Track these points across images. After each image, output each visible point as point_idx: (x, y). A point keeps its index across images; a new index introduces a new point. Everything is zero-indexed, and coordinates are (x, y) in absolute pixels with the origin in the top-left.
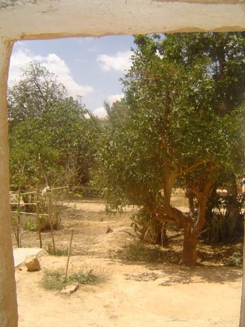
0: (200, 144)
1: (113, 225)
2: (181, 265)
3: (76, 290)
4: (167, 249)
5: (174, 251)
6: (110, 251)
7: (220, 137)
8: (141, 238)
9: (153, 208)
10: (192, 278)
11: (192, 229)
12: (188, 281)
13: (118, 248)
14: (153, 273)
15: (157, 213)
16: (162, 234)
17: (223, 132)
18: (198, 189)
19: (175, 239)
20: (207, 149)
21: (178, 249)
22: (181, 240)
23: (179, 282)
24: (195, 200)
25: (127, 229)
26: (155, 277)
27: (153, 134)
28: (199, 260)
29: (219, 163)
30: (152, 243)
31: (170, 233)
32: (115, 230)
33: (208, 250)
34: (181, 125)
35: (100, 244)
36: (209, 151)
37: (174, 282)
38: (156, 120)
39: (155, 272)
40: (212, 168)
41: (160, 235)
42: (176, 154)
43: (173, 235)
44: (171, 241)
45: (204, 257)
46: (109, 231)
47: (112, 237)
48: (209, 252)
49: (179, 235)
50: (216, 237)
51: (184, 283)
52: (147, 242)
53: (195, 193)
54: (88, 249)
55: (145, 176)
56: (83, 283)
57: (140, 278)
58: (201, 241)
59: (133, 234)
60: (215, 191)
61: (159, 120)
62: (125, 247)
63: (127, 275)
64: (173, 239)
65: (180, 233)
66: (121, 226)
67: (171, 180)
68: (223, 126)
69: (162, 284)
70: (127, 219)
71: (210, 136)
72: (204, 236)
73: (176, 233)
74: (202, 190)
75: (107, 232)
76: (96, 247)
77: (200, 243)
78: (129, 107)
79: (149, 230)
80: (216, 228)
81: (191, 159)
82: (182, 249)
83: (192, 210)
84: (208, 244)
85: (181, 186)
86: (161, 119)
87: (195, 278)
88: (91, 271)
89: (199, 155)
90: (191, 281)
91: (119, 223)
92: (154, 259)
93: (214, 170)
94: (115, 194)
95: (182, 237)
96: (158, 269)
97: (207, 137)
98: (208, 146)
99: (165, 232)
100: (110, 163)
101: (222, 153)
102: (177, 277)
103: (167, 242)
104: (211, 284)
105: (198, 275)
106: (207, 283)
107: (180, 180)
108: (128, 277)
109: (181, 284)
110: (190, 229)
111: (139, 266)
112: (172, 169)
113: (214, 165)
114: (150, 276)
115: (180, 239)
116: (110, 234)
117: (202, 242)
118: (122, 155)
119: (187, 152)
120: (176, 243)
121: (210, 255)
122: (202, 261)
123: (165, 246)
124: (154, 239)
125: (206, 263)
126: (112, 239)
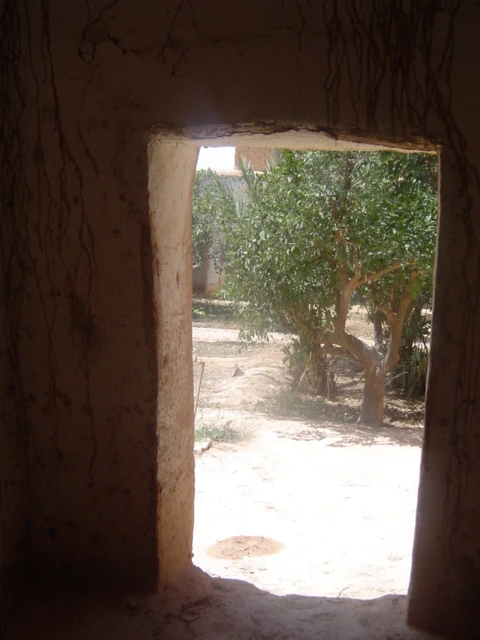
0: (396, 238)
1: (243, 363)
2: (360, 423)
3: (209, 447)
4: (336, 403)
5: (347, 406)
6: (245, 403)
7: (427, 227)
8: (294, 385)
9: (319, 334)
10: (376, 439)
11: (378, 370)
12: (369, 442)
13: (256, 399)
14: (318, 432)
15: (323, 342)
16: (329, 380)
17: (432, 219)
18: (390, 308)
19: (349, 388)
20: (407, 246)
21: (354, 403)
22: (359, 391)
23: (357, 442)
24: (384, 326)
25: (268, 372)
26: (322, 437)
27: (326, 222)
28: (387, 420)
29: (424, 269)
30: (312, 394)
31: (340, 380)
32: (247, 373)
33: (400, 405)
34: (368, 210)
35: (227, 393)
36: (410, 250)
37: (349, 442)
38: (330, 200)
39: (321, 430)
40: (414, 274)
41: (324, 380)
42: (358, 253)
43: (345, 382)
44: (342, 392)
45: (395, 415)
46: (238, 373)
47: (244, 383)
48: (403, 410)
49: (356, 383)
50: (416, 387)
51: (364, 445)
52: (303, 390)
53: (385, 312)
54: (208, 398)
55: (306, 284)
56: (217, 440)
57: (299, 436)
58: (390, 393)
59: (277, 379)
60: (418, 311)
61: (334, 198)
62: (268, 398)
63: (279, 432)
64: (345, 389)
65: (356, 379)
66: (257, 366)
67: (348, 292)
68: (433, 210)
69: (332, 445)
70: (265, 355)
71: (412, 226)
72: (396, 385)
73: (350, 380)
74: (395, 309)
75: (235, 375)
76: (221, 397)
77: (389, 396)
78: (290, 180)
79: (307, 373)
80: (416, 374)
81: (381, 260)
82: (361, 403)
83: (379, 341)
84: (403, 397)
85: (362, 302)
86: (337, 197)
87: (380, 439)
88: (228, 423)
89: (393, 255)
90: (374, 443)
91: (253, 361)
92: (317, 414)
93: (417, 278)
94: (261, 311)
95: (361, 386)
96: (324, 427)
97: (406, 227)
98: (408, 241)
99: (332, 377)
100: (253, 263)
101: (428, 253)
102: (353, 436)
103: (335, 392)
104: (404, 447)
105: (385, 436)
106: (398, 446)
107: (360, 291)
108: (281, 435)
109: (360, 446)
110: (375, 370)
111: (295, 422)
112: (351, 274)
113: (416, 270)
114: (314, 434)
115: (356, 388)
116: (239, 379)
117: (392, 395)
118: (275, 251)
119: (376, 251)
120: (352, 394)
121: (406, 413)
122: (392, 421)
123: (332, 399)
124: (315, 387)
125: (397, 424)
126: (245, 386)
